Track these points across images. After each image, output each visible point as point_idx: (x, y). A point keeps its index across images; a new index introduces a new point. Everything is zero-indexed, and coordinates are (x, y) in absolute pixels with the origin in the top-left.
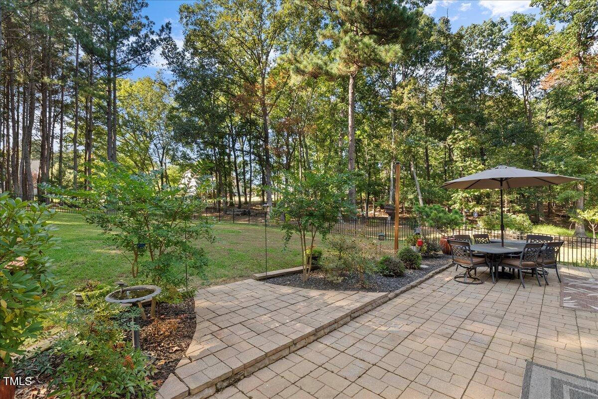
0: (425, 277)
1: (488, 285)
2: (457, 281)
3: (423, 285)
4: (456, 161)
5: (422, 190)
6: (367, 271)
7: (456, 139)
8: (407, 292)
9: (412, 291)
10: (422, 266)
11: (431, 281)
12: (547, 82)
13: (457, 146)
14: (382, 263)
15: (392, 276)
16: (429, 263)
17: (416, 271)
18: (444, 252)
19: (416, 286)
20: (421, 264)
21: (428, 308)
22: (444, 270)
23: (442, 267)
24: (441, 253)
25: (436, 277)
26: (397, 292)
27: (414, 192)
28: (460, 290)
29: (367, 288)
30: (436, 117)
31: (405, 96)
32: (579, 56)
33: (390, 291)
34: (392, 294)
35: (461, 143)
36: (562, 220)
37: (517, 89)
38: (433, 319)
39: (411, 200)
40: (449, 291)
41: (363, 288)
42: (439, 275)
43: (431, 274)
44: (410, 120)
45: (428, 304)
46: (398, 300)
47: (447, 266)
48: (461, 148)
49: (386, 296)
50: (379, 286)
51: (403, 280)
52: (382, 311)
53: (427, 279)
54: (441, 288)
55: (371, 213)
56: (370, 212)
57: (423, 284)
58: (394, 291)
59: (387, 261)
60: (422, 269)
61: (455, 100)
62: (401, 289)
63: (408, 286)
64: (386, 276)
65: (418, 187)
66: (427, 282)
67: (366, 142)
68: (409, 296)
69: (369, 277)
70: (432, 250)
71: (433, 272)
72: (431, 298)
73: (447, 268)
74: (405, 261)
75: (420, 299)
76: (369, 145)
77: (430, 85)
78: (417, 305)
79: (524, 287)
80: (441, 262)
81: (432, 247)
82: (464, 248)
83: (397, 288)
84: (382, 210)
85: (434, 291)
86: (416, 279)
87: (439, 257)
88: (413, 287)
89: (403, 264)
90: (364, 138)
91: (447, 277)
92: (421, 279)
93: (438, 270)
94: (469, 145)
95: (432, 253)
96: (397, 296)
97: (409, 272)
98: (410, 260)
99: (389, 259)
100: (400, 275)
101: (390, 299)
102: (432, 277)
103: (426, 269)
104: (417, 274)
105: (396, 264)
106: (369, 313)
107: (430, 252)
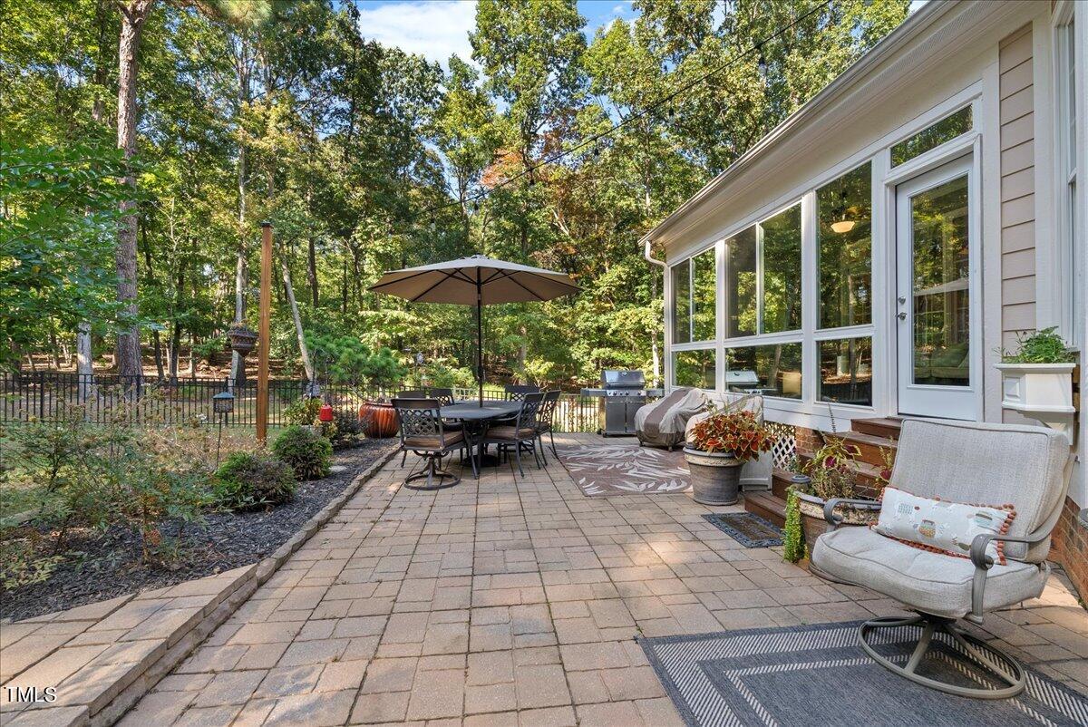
0: (346, 493)
1: (467, 485)
2: (413, 488)
3: (345, 514)
4: (369, 275)
5: (306, 324)
6: (173, 511)
7: (368, 234)
8: (308, 545)
9: (322, 535)
10: (334, 469)
11: (359, 499)
12: (489, 178)
13: (371, 246)
14: (225, 477)
15: (259, 509)
16: (344, 460)
17: (321, 482)
18: (366, 435)
19: (328, 521)
20: (332, 465)
21: (377, 577)
22: (378, 469)
23: (375, 465)
24: (362, 437)
25: (367, 487)
26: (281, 551)
27: (287, 329)
28: (426, 506)
29: (176, 567)
30: (333, 185)
31: (271, 124)
32: (522, 153)
33: (261, 556)
34: (265, 563)
35: (377, 243)
36: (500, 379)
37: (452, 181)
38: (405, 607)
39: (283, 342)
40: (406, 516)
41: (160, 572)
42: (373, 482)
43: (355, 484)
44: (280, 182)
45: (373, 562)
46: (288, 578)
47: (382, 460)
48: (376, 252)
49: (248, 577)
50: (221, 549)
51: (291, 513)
52: (237, 639)
53: (350, 498)
54: (388, 511)
55: (185, 372)
56: (183, 373)
57: (343, 512)
58: (271, 551)
59: (243, 468)
60: (334, 476)
61: (369, 164)
62: (292, 541)
63: (309, 526)
64: (239, 512)
65: (297, 316)
66: (352, 503)
67: (171, 203)
68: (317, 554)
69: (180, 528)
70: (345, 432)
71: (360, 477)
72: (375, 542)
73: (384, 464)
74: (294, 461)
75: (348, 554)
76: (180, 211)
77: (320, 126)
78: (345, 576)
79: (523, 476)
80: (368, 453)
81: (347, 424)
82: (428, 413)
83: (280, 540)
84: (212, 368)
85: (375, 522)
86: (326, 503)
87: (362, 445)
88: (321, 525)
89: (289, 471)
90: (165, 194)
91: (389, 484)
92: (338, 500)
93: (367, 472)
94: (389, 248)
95: (347, 437)
96: (282, 562)
97: (302, 490)
98: (304, 459)
99: (250, 460)
100: (283, 500)
101: (261, 583)
102: (358, 489)
103: (342, 474)
104: (324, 488)
105: (269, 475)
106: (185, 668)
107: (346, 435)
